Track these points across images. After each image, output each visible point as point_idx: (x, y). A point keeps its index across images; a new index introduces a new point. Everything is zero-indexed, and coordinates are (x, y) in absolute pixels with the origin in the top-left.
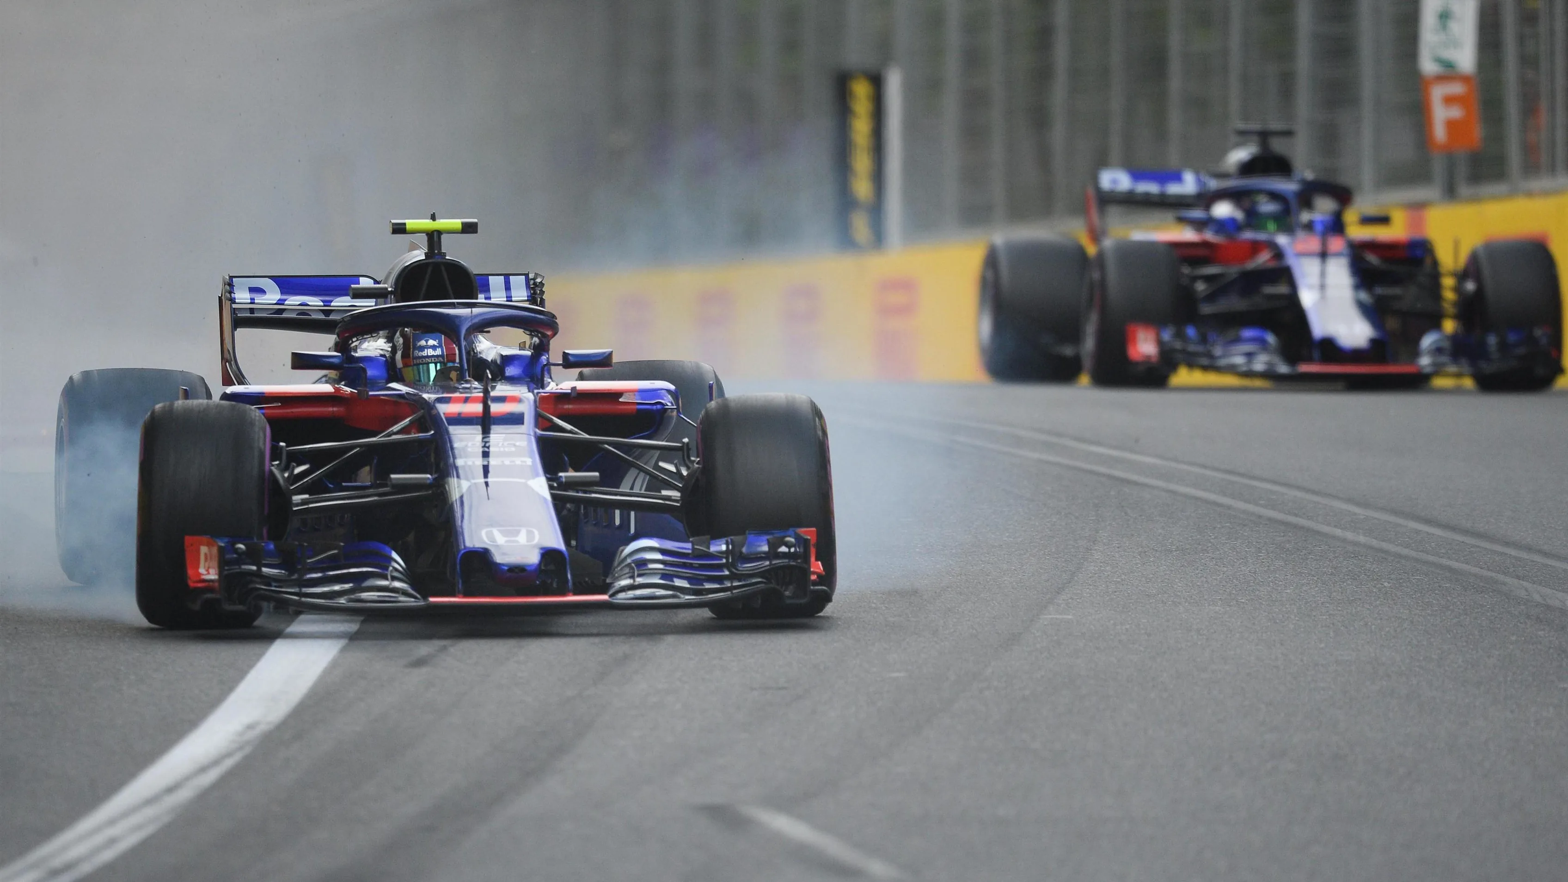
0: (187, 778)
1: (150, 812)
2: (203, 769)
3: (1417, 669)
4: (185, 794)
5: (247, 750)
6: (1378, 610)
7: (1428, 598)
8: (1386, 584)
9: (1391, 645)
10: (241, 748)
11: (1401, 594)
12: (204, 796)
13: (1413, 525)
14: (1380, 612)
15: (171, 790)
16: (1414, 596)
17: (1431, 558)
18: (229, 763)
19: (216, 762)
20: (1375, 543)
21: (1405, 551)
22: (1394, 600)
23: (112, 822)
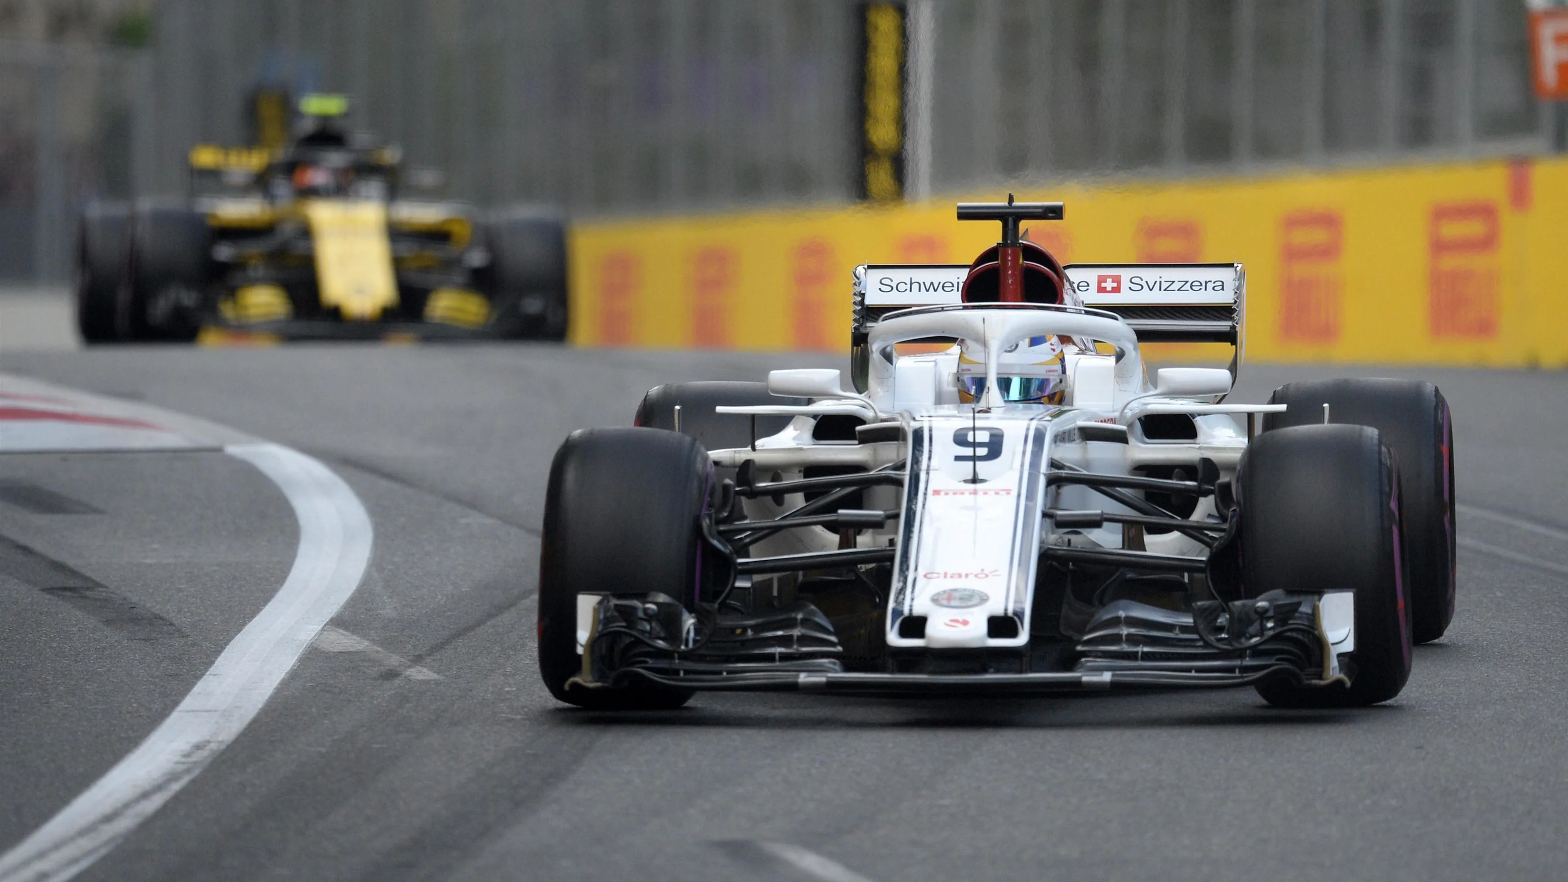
0: (127, 806)
1: (85, 843)
2: (145, 795)
3: (1537, 692)
4: (125, 824)
5: (196, 773)
6: (1490, 624)
7: (1548, 611)
8: (1499, 594)
9: (1506, 664)
10: (188, 771)
11: (1516, 605)
12: (146, 825)
13: (1527, 526)
14: (1492, 626)
15: (109, 818)
16: (1531, 608)
17: (1549, 565)
18: (176, 787)
19: (158, 788)
20: (1484, 547)
21: (1521, 557)
22: (1508, 612)
23: (41, 855)
